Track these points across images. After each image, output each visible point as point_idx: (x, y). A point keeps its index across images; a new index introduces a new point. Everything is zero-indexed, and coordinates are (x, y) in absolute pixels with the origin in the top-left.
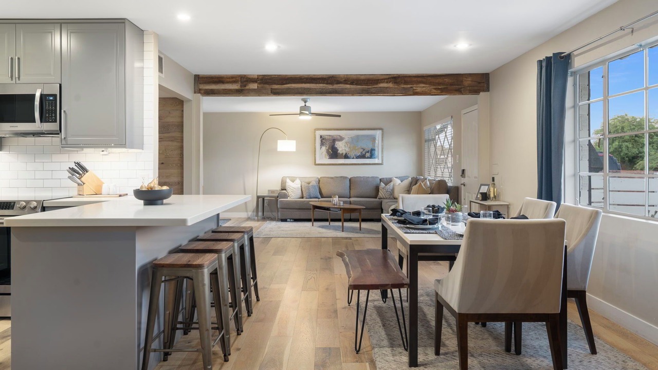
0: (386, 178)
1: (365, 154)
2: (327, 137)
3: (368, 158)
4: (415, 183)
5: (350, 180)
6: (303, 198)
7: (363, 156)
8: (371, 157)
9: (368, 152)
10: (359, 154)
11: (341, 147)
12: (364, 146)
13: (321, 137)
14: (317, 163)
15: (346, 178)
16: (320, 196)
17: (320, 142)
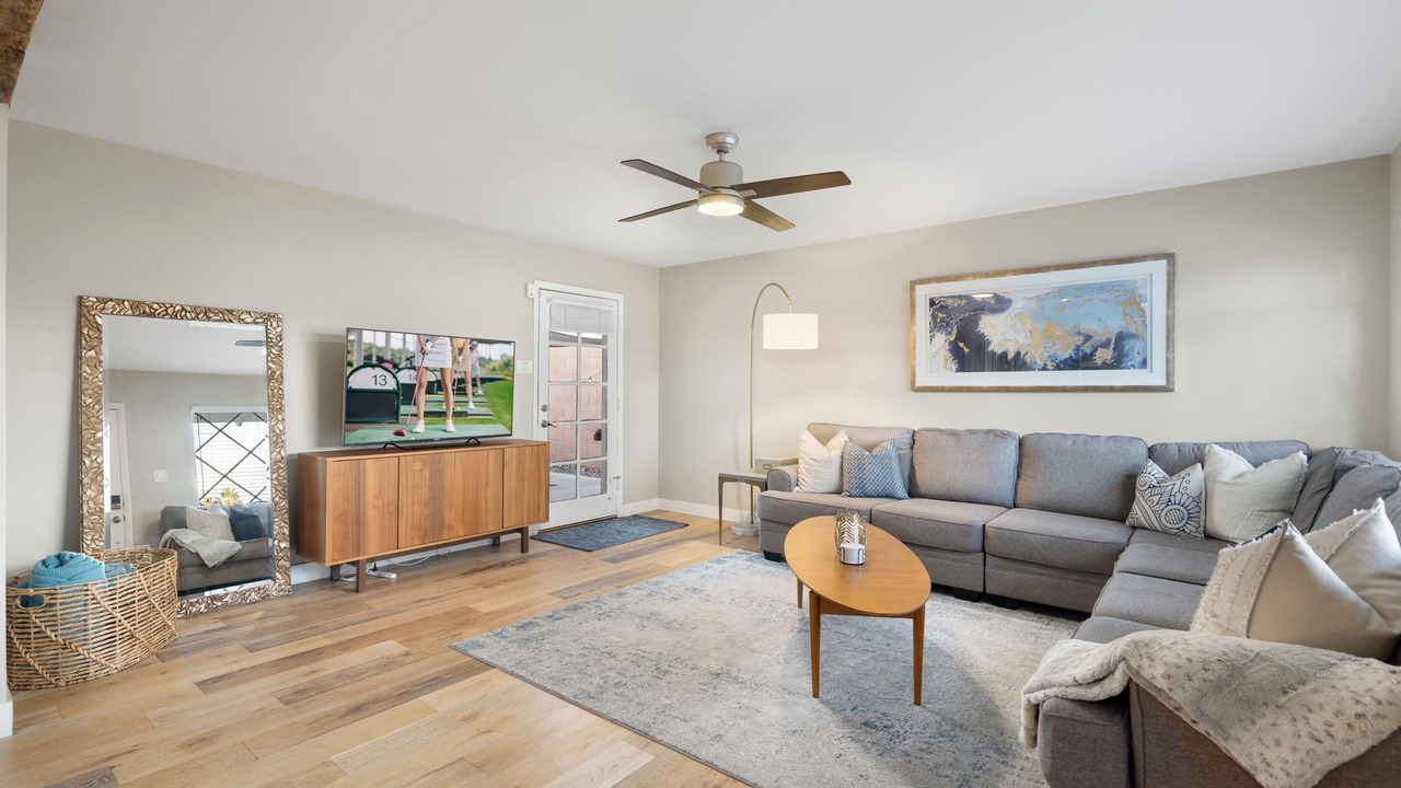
0: (1180, 446)
1: (1092, 354)
2: (950, 302)
3: (1106, 366)
4: (1327, 481)
5: (1021, 443)
6: (839, 492)
7: (1080, 361)
8: (1116, 363)
9: (1105, 345)
10: (1066, 354)
11: (998, 332)
12: (1089, 326)
13: (932, 303)
14: (919, 383)
15: (1005, 435)
16: (901, 491)
17: (929, 319)
